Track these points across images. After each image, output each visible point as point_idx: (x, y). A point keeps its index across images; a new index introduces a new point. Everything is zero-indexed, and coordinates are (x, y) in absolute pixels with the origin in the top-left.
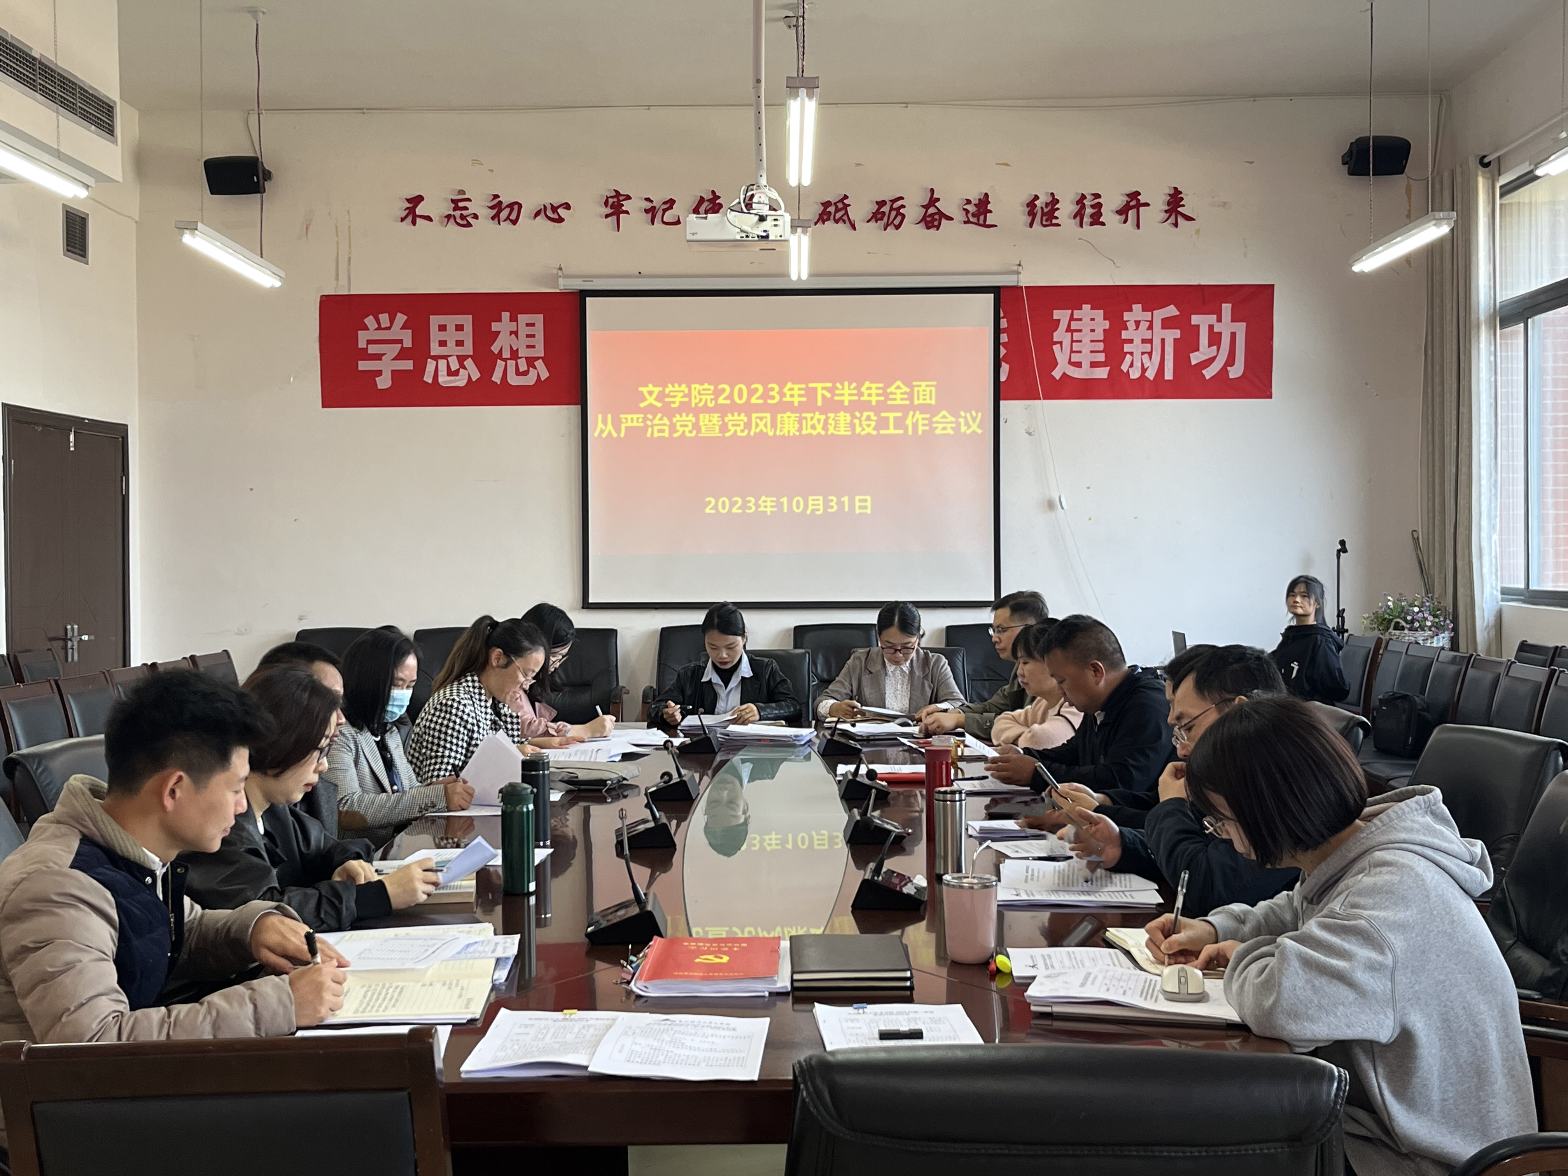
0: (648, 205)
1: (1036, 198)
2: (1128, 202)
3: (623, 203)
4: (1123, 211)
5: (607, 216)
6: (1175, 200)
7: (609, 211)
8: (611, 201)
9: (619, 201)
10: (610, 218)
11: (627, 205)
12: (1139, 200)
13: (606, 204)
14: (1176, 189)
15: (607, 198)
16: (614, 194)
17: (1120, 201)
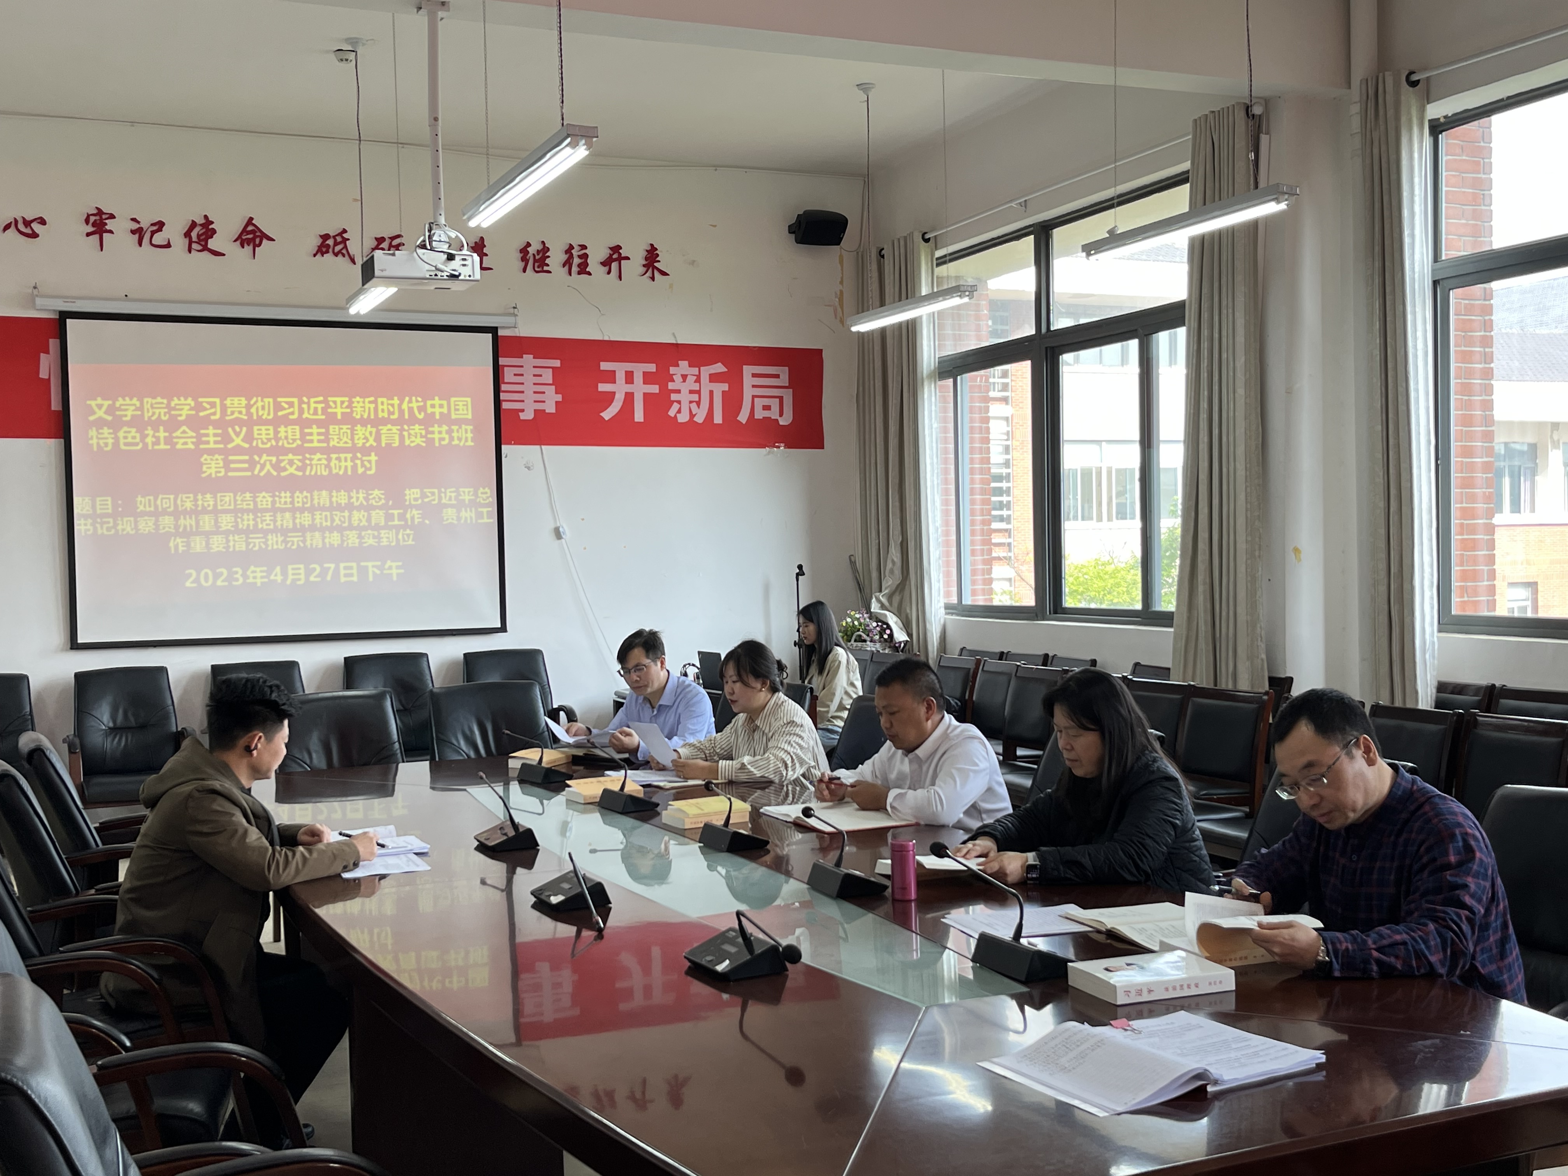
0: (135, 226)
1: (529, 245)
2: (611, 255)
3: (107, 221)
4: (607, 263)
5: (88, 235)
6: (652, 257)
7: (90, 229)
8: (92, 219)
9: (101, 219)
10: (91, 237)
11: (110, 224)
12: (620, 254)
13: (87, 221)
14: (652, 245)
15: (88, 216)
16: (95, 212)
17: (604, 254)
